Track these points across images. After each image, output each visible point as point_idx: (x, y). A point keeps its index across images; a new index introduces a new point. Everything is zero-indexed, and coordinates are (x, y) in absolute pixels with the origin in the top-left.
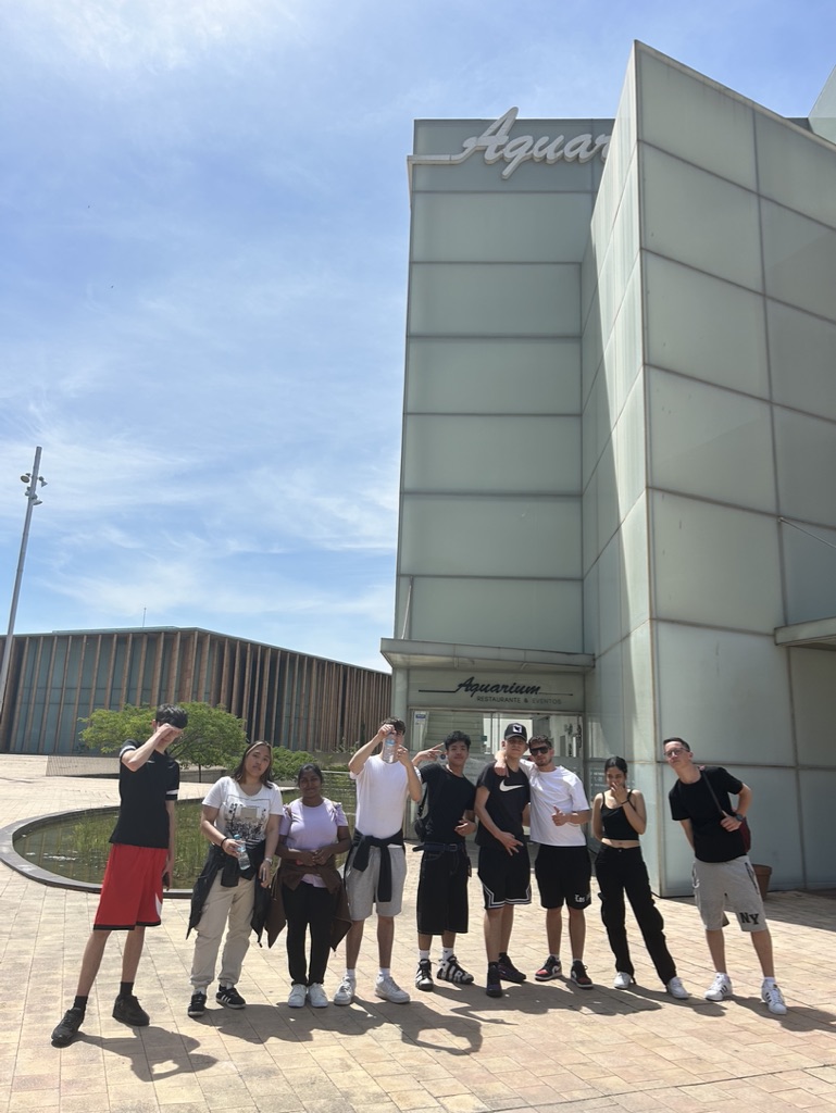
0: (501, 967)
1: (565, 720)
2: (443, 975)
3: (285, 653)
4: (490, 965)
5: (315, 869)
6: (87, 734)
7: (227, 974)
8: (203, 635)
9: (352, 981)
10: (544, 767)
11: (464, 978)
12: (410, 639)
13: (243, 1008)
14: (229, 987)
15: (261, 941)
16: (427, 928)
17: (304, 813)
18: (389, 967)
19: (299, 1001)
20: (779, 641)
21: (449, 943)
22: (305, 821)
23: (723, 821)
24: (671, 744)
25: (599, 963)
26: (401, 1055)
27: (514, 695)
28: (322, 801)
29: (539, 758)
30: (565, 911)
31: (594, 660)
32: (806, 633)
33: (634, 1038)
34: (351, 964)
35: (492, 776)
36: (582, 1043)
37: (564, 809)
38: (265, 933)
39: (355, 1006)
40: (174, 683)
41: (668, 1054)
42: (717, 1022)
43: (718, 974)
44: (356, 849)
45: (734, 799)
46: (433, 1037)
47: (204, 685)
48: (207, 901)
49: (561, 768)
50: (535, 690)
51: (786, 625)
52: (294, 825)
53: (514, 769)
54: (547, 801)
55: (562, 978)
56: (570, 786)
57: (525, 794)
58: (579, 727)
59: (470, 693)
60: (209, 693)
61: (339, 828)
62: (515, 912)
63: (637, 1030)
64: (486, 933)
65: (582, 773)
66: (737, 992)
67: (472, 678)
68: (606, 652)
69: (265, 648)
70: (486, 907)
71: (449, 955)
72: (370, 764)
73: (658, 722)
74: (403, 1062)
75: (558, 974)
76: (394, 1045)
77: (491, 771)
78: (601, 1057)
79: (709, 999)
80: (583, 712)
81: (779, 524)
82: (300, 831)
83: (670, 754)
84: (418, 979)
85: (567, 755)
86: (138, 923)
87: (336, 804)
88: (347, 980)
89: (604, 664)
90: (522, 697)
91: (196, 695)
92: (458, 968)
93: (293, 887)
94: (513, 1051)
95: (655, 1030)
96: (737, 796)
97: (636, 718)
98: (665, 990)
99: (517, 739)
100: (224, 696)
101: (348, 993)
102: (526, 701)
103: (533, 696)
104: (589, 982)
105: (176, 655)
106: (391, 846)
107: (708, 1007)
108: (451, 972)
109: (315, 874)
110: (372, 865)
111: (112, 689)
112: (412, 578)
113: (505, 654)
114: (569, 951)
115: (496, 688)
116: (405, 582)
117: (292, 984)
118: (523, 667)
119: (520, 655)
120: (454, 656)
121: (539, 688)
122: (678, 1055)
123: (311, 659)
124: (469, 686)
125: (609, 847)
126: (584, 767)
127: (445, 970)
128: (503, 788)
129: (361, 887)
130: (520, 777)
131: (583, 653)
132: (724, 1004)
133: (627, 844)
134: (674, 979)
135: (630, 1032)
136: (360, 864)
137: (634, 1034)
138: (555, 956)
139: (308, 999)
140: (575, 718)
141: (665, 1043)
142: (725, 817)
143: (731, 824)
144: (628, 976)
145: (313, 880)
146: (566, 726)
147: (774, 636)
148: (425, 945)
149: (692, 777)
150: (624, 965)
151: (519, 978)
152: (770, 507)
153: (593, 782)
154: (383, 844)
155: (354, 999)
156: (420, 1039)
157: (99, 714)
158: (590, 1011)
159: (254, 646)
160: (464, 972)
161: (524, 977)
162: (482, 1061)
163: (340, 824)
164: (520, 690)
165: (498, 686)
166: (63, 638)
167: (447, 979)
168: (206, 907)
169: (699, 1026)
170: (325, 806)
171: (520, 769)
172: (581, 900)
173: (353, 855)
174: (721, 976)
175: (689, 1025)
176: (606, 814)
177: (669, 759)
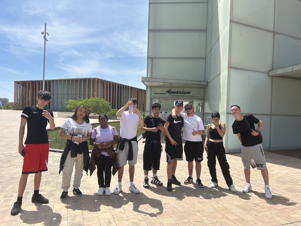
0: (172, 180)
1: (198, 102)
2: (153, 182)
3: (121, 85)
4: (168, 180)
5: (105, 150)
6: (68, 106)
7: (75, 184)
8: (98, 80)
9: (120, 186)
10: (190, 115)
11: (160, 184)
12: (151, 78)
13: (81, 196)
14: (76, 188)
15: (88, 174)
16: (146, 168)
17: (101, 131)
18: (133, 181)
19: (101, 193)
20: (270, 75)
21: (155, 172)
22: (101, 134)
23: (252, 133)
24: (234, 107)
25: (206, 177)
26: (131, 217)
27: (183, 94)
28: (108, 126)
29: (188, 112)
30: (194, 163)
31: (208, 83)
32: (279, 72)
33: (218, 209)
34: (120, 180)
35: (171, 118)
36: (199, 211)
37: (196, 130)
38: (89, 171)
39: (121, 195)
40: (91, 93)
41: (231, 217)
42: (247, 202)
43: (247, 184)
44: (120, 143)
45: (256, 125)
46: (145, 208)
47: (100, 93)
48: (65, 162)
49: (196, 115)
50: (189, 93)
51: (273, 69)
52: (97, 135)
53: (179, 115)
54: (189, 126)
55: (193, 183)
56: (198, 122)
57: (182, 124)
58: (202, 103)
59: (169, 94)
60: (101, 96)
61: (114, 136)
62: (177, 162)
63: (219, 205)
64: (167, 170)
65: (202, 117)
66: (253, 189)
67: (170, 90)
68: (212, 80)
69: (116, 84)
70: (167, 161)
71: (155, 176)
72: (124, 114)
73: (228, 101)
74: (131, 221)
75: (192, 182)
76: (130, 212)
77: (171, 116)
78: (205, 218)
79: (244, 192)
80: (204, 99)
81: (274, 35)
82: (99, 137)
83: (233, 110)
84: (144, 184)
85: (198, 112)
86: (39, 171)
87: (113, 127)
88: (119, 186)
89: (211, 85)
90: (185, 95)
91: (97, 96)
92: (158, 180)
93: (98, 156)
94: (173, 215)
95: (225, 205)
96: (257, 124)
97: (220, 99)
98: (229, 188)
99: (180, 105)
100: (105, 96)
101: (119, 190)
102: (186, 96)
103: (189, 95)
104: (202, 185)
105: (92, 85)
106: (132, 142)
107: (244, 195)
108: (155, 182)
109: (105, 152)
110: (126, 148)
111: (75, 94)
112: (152, 59)
113: (180, 82)
114: (196, 175)
115: (177, 92)
116: (150, 60)
117: (99, 187)
118: (186, 86)
119: (185, 82)
120: (164, 83)
121: (190, 92)
122: (235, 217)
123: (128, 87)
124: (169, 92)
125: (211, 142)
126: (203, 115)
127: (153, 181)
128: (175, 122)
129: (122, 155)
130: (181, 118)
131: (205, 81)
132: (249, 194)
133: (218, 141)
134: (232, 185)
135: (216, 206)
136: (122, 148)
137: (218, 207)
138: (191, 176)
139: (104, 192)
140: (201, 101)
141: (230, 212)
142: (253, 131)
143: (255, 134)
144: (216, 183)
145: (105, 154)
146: (198, 104)
147: (268, 73)
148: (146, 173)
149: (240, 118)
150: (214, 180)
151: (179, 183)
152: (271, 29)
153: (205, 119)
154: (129, 141)
155: (121, 192)
156: (140, 209)
157: (70, 101)
158: (202, 197)
159: (113, 83)
160: (160, 182)
161: (180, 183)
162: (161, 220)
163: (115, 135)
164: (185, 93)
165: (178, 92)
166: (61, 80)
167: (154, 184)
168: (65, 164)
169: (241, 204)
170: (109, 128)
171: (180, 116)
172: (200, 159)
173: (119, 145)
174: (248, 185)
175: (237, 203)
176: (211, 130)
177: (232, 112)
